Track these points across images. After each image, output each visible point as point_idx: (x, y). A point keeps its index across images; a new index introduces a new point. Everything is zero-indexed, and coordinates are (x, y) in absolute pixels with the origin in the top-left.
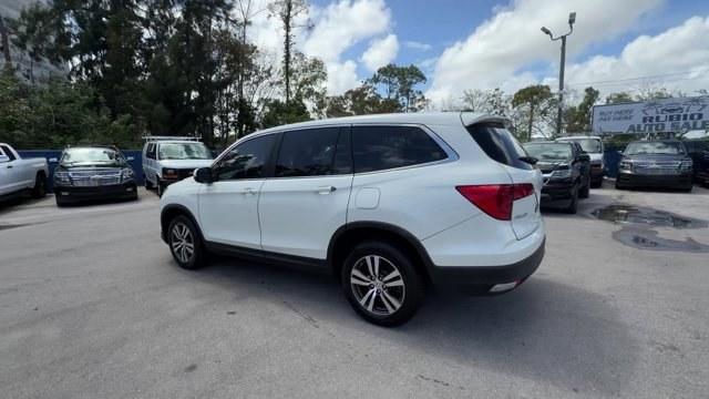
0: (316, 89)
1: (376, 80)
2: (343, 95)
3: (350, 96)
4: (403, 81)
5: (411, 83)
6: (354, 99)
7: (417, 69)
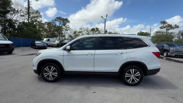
0: (38, 20)
1: (56, 20)
2: (44, 23)
3: (47, 24)
4: (63, 22)
5: (66, 23)
6: (48, 25)
7: (67, 19)
